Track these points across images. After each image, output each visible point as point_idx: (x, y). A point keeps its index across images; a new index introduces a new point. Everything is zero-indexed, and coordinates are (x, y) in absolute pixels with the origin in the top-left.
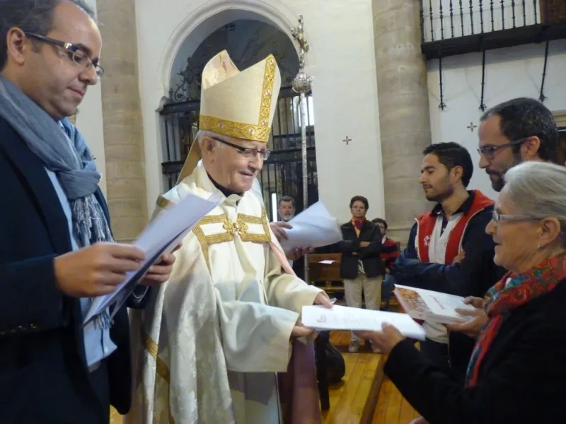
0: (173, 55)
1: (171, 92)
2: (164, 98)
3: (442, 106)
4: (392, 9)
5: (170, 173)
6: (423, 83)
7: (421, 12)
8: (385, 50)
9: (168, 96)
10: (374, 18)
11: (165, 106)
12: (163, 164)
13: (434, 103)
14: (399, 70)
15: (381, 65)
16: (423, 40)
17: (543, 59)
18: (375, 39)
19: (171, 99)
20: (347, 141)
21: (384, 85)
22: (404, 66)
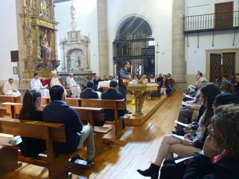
0: (117, 28)
1: (116, 38)
2: (114, 39)
3: (188, 46)
4: (177, 21)
5: (115, 60)
6: (183, 40)
7: (184, 23)
8: (175, 32)
9: (115, 39)
10: (172, 23)
11: (114, 42)
12: (114, 57)
13: (186, 45)
14: (177, 37)
15: (173, 35)
16: (184, 30)
17: (213, 36)
18: (172, 28)
19: (116, 40)
20: (163, 54)
21: (174, 41)
22: (179, 36)
